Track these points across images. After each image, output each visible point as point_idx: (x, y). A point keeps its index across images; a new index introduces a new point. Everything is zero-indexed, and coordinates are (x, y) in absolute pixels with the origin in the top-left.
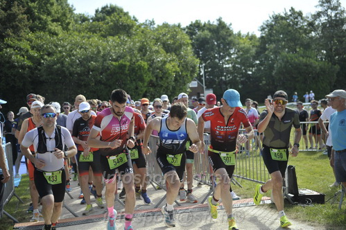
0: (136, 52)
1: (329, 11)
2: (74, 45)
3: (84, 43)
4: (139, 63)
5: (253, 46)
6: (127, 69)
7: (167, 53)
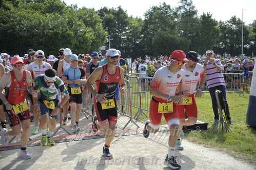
0: (66, 24)
1: (186, 6)
2: (23, 17)
3: (29, 17)
4: (68, 32)
5: (140, 26)
6: (60, 35)
7: (87, 26)
